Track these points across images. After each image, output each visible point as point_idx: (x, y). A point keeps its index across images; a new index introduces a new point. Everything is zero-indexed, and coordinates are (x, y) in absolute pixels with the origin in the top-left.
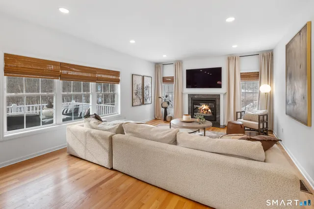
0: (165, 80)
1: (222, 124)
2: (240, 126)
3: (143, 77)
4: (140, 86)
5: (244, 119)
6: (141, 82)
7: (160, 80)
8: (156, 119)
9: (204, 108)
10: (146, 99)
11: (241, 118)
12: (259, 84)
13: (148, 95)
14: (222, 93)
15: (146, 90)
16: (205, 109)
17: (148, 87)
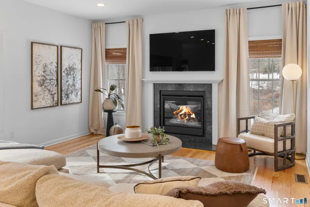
0: (109, 55)
1: (215, 142)
2: (238, 148)
3: (60, 49)
4: (53, 67)
5: (252, 133)
6: (54, 59)
7: (101, 55)
8: (92, 134)
9: (183, 112)
10: (67, 95)
11: (246, 131)
12: (281, 63)
13: (74, 85)
14: (215, 82)
15: (68, 75)
16: (185, 114)
17: (71, 69)
